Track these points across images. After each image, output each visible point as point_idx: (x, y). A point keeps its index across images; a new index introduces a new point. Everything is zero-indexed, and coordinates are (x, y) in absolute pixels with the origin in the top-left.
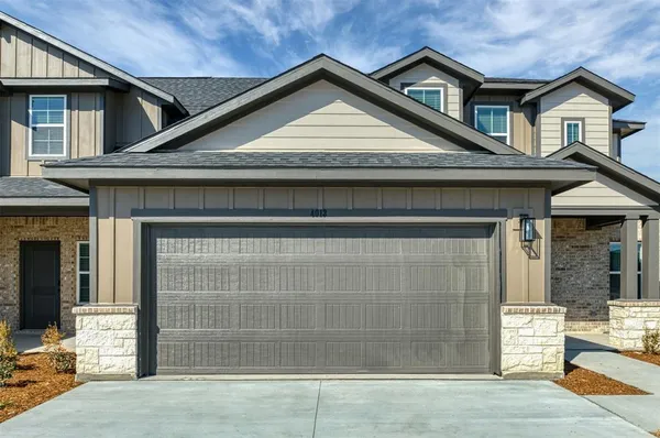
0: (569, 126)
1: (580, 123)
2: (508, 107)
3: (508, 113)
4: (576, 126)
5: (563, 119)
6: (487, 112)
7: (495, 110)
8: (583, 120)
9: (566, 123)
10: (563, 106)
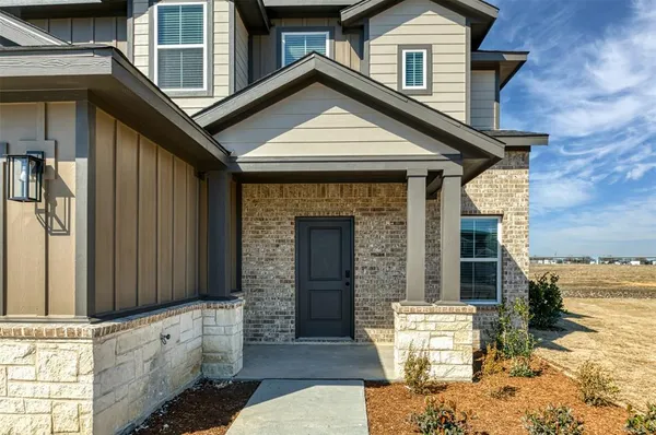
0: (409, 56)
1: (425, 52)
2: (327, 33)
3: (328, 41)
4: (420, 56)
5: (401, 47)
6: (299, 42)
7: (309, 38)
8: (429, 47)
9: (404, 52)
10: (401, 29)
